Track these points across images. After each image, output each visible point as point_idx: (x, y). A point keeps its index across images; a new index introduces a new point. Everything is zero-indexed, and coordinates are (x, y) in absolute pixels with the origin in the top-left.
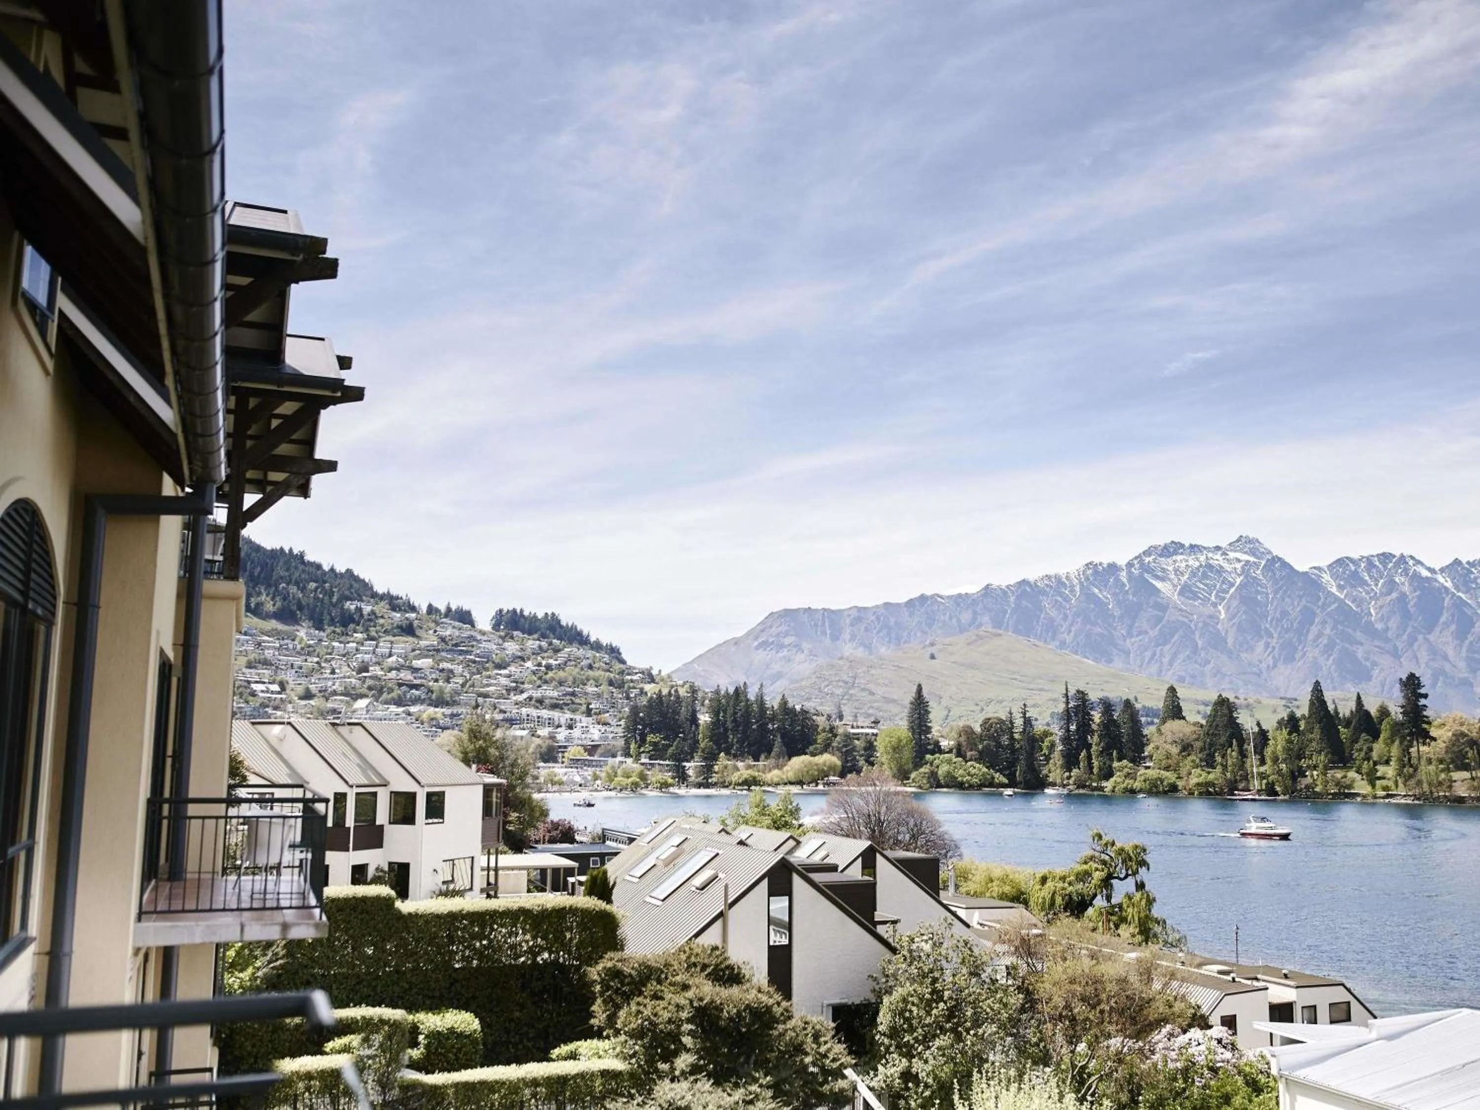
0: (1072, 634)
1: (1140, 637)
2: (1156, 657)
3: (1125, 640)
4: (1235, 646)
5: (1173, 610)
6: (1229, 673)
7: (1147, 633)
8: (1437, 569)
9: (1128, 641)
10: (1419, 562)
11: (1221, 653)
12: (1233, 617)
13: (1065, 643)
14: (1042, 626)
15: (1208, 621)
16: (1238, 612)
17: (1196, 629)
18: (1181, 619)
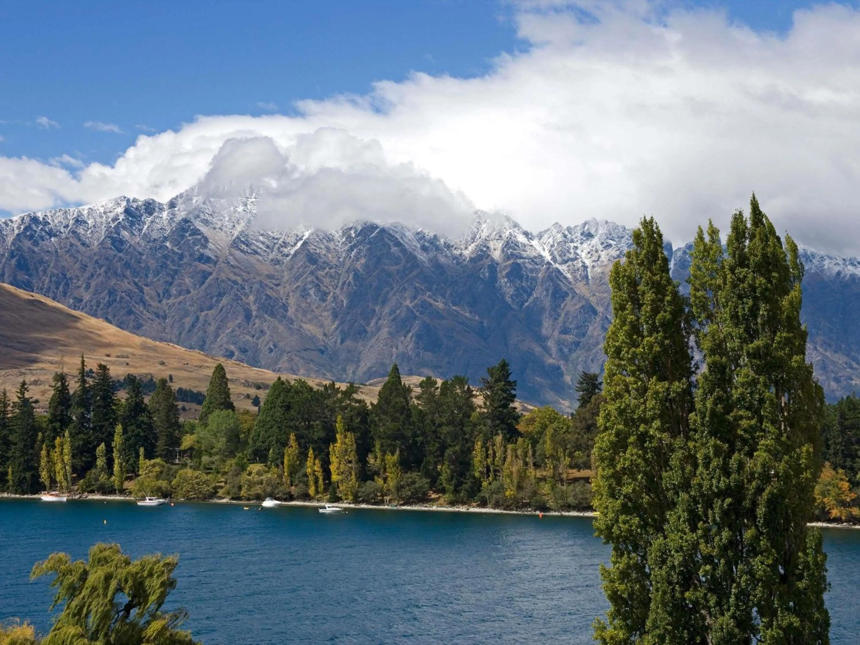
0: (92, 289)
1: (181, 298)
2: (199, 325)
3: (160, 301)
4: (296, 315)
5: (223, 265)
6: (288, 349)
7: (189, 292)
8: (535, 234)
9: (164, 302)
10: (516, 225)
11: (281, 322)
12: (297, 279)
13: (81, 301)
14: (51, 277)
15: (267, 282)
16: (304, 273)
17: (251, 291)
18: (233, 277)
